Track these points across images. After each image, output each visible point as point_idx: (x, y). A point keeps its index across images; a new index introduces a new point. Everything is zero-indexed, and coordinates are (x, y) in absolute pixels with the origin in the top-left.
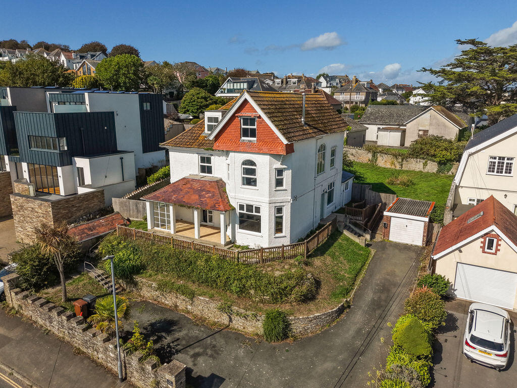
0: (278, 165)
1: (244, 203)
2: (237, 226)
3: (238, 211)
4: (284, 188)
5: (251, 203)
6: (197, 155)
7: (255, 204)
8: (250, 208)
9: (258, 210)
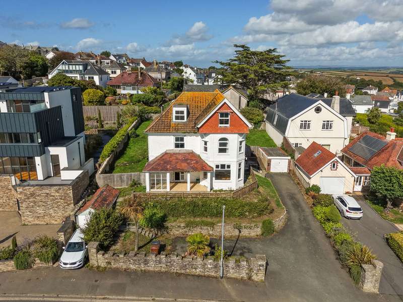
0: (241, 139)
1: (219, 164)
2: (214, 178)
3: (215, 169)
4: (242, 152)
5: (224, 163)
6: (173, 137)
7: (227, 164)
8: (223, 166)
9: (229, 167)
